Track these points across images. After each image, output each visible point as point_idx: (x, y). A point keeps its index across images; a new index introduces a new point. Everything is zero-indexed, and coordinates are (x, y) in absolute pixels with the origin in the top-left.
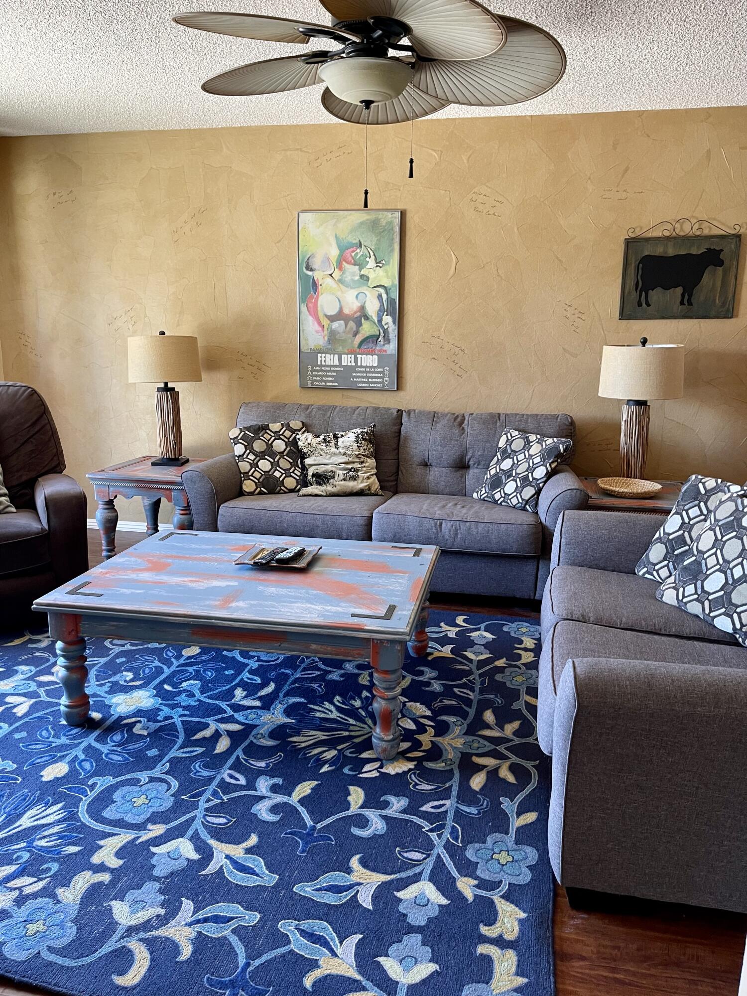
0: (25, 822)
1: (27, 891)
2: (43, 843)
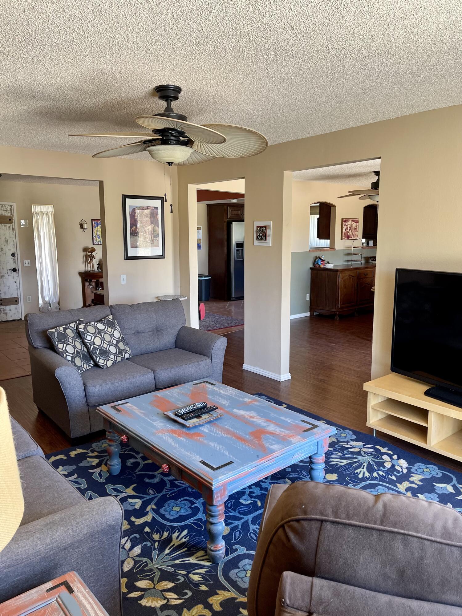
0: (345, 462)
1: (346, 443)
2: (339, 454)
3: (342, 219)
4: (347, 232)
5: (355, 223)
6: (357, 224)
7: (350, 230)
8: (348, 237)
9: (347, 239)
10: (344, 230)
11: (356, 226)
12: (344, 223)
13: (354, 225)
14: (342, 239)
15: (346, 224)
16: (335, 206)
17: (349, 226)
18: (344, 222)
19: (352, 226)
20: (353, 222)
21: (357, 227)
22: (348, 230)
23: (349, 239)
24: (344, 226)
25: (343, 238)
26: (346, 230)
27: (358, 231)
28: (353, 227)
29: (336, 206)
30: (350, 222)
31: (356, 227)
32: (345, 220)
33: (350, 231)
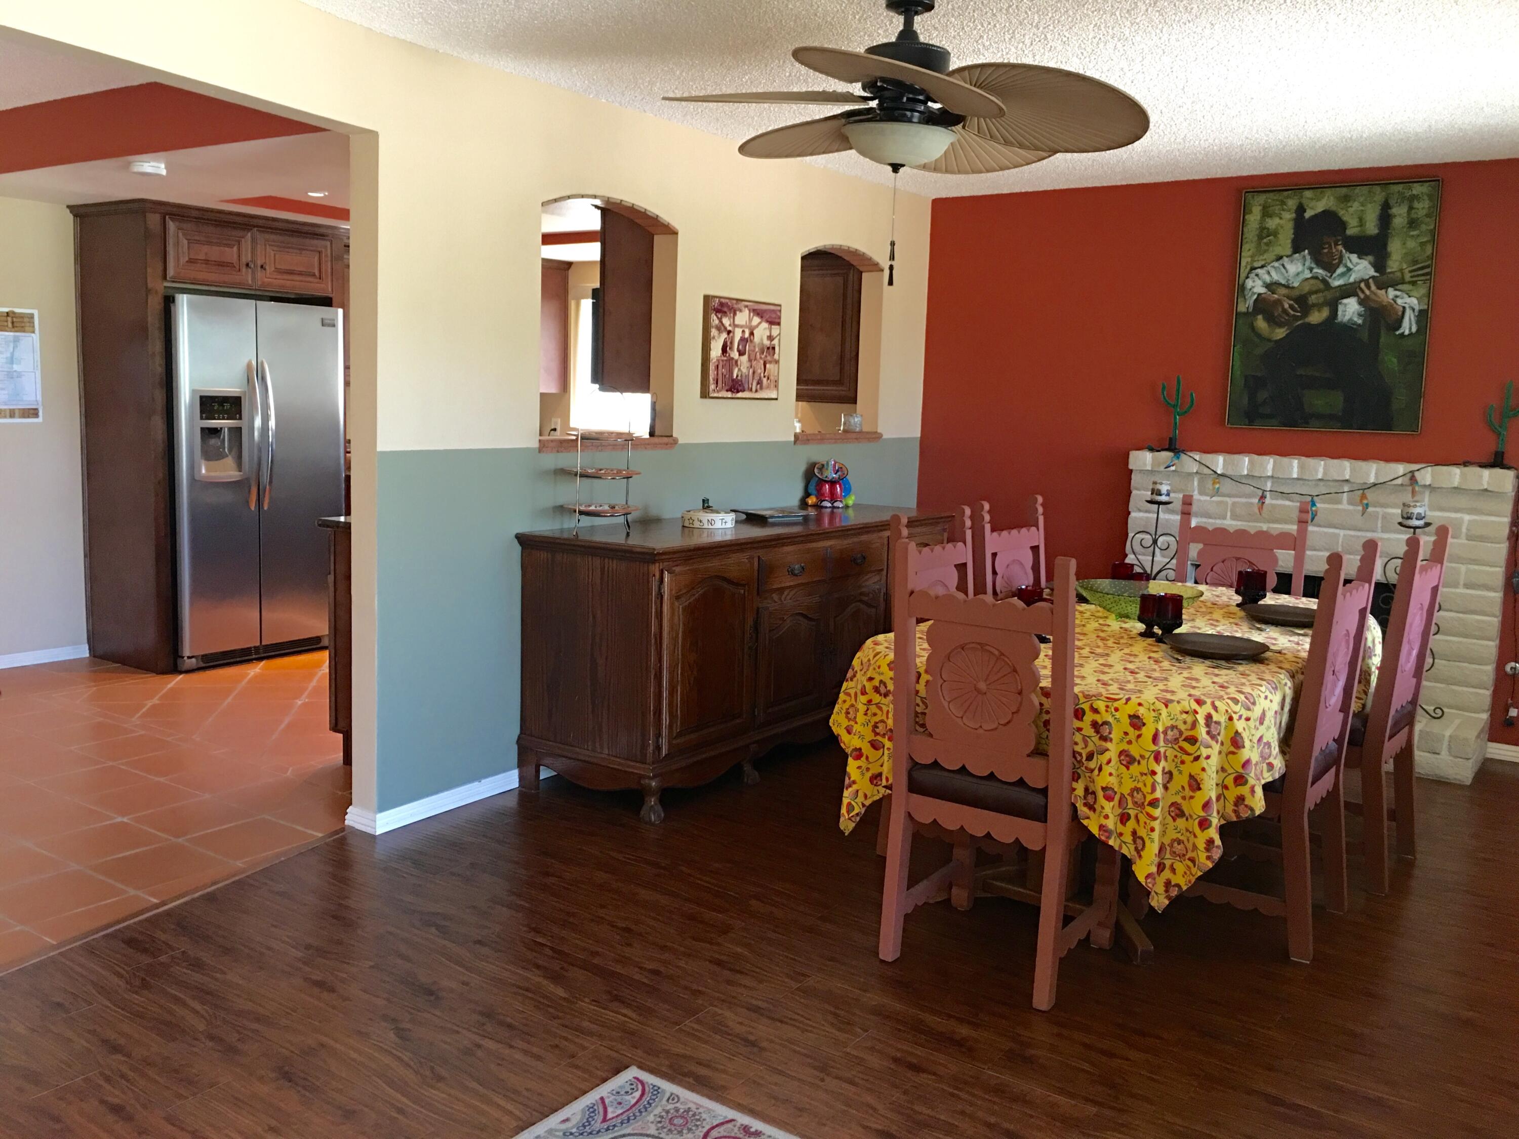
3: (707, 299)
4: (731, 363)
5: (765, 325)
6: (775, 330)
7: (741, 353)
8: (735, 386)
9: (729, 395)
10: (716, 352)
11: (770, 338)
12: (715, 320)
13: (762, 332)
14: (705, 394)
15: (726, 321)
16: (672, 232)
17: (738, 334)
18: (717, 311)
19: (752, 334)
20: (756, 320)
21: (776, 342)
22: (735, 355)
23: (740, 395)
24: (714, 332)
25: (712, 387)
26: (724, 350)
27: (777, 362)
28: (757, 339)
29: (675, 233)
30: (742, 318)
31: (767, 343)
32: (722, 304)
33: (745, 358)
